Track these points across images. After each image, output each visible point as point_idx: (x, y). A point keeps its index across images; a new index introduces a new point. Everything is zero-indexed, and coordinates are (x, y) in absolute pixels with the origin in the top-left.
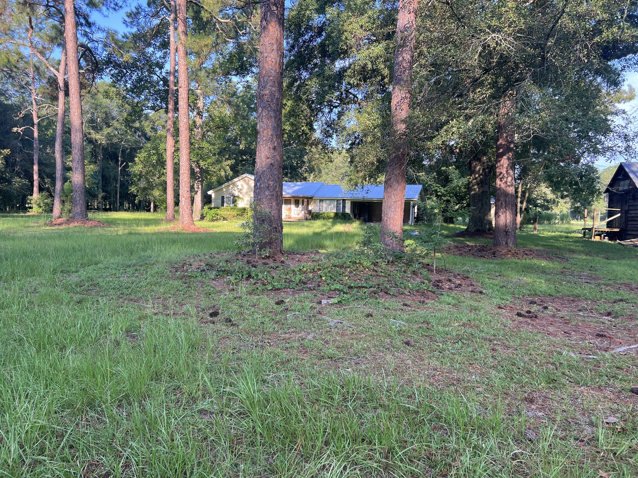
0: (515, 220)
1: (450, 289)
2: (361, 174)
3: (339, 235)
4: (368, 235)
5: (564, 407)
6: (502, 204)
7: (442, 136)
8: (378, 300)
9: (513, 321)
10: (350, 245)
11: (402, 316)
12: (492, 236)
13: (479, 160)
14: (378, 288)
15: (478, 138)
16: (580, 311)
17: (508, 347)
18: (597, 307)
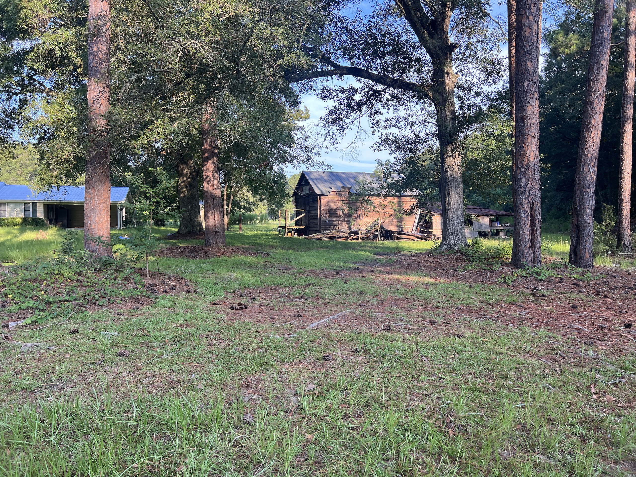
0: (223, 221)
1: (165, 291)
2: (55, 173)
3: (29, 244)
4: (68, 241)
5: (274, 385)
6: (210, 206)
7: (147, 136)
8: (85, 313)
9: (227, 314)
10: (45, 255)
11: (114, 326)
12: (202, 237)
13: (186, 163)
14: (85, 299)
15: (184, 140)
16: (281, 297)
17: (224, 340)
18: (293, 292)
